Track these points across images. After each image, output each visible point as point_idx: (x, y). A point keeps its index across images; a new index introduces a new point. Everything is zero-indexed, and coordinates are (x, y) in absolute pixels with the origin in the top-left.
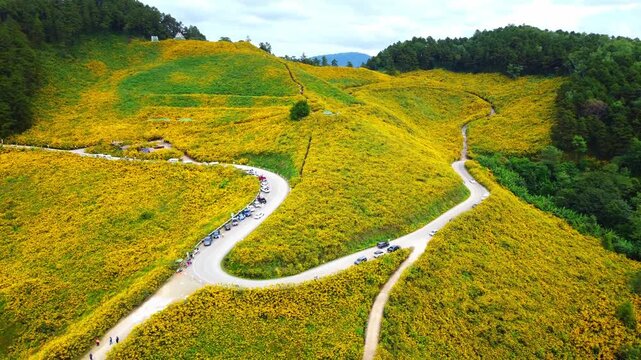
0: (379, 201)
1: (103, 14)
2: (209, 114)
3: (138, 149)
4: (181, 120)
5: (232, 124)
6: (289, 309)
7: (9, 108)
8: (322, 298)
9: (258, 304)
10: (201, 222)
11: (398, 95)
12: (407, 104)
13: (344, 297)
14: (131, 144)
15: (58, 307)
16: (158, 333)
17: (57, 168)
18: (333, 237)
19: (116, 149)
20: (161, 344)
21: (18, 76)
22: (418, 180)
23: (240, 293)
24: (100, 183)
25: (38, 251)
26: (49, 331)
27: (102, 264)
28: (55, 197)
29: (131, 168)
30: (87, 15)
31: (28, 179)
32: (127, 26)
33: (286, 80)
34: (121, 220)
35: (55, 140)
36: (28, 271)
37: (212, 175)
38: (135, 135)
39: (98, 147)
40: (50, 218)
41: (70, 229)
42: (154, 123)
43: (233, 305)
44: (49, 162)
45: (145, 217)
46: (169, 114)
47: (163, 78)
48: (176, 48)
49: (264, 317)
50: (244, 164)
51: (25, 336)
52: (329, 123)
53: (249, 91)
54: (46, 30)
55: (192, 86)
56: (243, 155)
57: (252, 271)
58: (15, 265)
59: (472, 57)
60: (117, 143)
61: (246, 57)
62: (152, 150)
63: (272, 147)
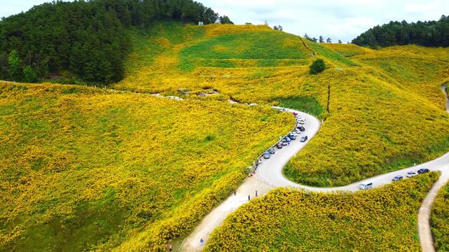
0: (399, 133)
1: (168, 7)
2: (244, 72)
3: (196, 94)
4: (224, 76)
5: (262, 78)
6: (351, 212)
7: (110, 65)
8: (376, 207)
9: (324, 206)
10: (252, 144)
11: (382, 63)
12: (391, 69)
13: (394, 207)
14: (191, 90)
15: (152, 200)
16: (248, 222)
17: (143, 104)
18: (369, 158)
19: (181, 93)
20: (253, 230)
21: (116, 44)
22: (427, 119)
23: (307, 196)
24: (174, 115)
25: (134, 159)
26: (148, 217)
27: (182, 170)
28: (143, 123)
29: (195, 106)
30: (158, 8)
31: (124, 111)
32: (183, 15)
33: (301, 48)
34: (192, 140)
35: (139, 88)
36: (128, 172)
37: (254, 112)
38: (194, 85)
39: (169, 92)
40: (140, 137)
41: (156, 144)
42: (205, 78)
43: (304, 205)
44: (138, 100)
45: (209, 139)
46: (215, 72)
47: (209, 49)
48: (216, 29)
49: (332, 217)
50: (275, 105)
51: (130, 219)
52: (342, 76)
53: (272, 56)
54: (133, 17)
55: (229, 54)
56: (275, 99)
57: (310, 179)
58: (119, 168)
59: (442, 35)
60: (182, 89)
61: (267, 33)
62: (207, 95)
63: (298, 92)
